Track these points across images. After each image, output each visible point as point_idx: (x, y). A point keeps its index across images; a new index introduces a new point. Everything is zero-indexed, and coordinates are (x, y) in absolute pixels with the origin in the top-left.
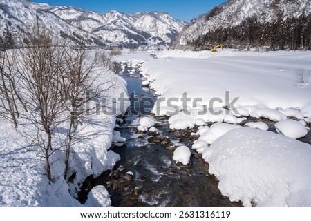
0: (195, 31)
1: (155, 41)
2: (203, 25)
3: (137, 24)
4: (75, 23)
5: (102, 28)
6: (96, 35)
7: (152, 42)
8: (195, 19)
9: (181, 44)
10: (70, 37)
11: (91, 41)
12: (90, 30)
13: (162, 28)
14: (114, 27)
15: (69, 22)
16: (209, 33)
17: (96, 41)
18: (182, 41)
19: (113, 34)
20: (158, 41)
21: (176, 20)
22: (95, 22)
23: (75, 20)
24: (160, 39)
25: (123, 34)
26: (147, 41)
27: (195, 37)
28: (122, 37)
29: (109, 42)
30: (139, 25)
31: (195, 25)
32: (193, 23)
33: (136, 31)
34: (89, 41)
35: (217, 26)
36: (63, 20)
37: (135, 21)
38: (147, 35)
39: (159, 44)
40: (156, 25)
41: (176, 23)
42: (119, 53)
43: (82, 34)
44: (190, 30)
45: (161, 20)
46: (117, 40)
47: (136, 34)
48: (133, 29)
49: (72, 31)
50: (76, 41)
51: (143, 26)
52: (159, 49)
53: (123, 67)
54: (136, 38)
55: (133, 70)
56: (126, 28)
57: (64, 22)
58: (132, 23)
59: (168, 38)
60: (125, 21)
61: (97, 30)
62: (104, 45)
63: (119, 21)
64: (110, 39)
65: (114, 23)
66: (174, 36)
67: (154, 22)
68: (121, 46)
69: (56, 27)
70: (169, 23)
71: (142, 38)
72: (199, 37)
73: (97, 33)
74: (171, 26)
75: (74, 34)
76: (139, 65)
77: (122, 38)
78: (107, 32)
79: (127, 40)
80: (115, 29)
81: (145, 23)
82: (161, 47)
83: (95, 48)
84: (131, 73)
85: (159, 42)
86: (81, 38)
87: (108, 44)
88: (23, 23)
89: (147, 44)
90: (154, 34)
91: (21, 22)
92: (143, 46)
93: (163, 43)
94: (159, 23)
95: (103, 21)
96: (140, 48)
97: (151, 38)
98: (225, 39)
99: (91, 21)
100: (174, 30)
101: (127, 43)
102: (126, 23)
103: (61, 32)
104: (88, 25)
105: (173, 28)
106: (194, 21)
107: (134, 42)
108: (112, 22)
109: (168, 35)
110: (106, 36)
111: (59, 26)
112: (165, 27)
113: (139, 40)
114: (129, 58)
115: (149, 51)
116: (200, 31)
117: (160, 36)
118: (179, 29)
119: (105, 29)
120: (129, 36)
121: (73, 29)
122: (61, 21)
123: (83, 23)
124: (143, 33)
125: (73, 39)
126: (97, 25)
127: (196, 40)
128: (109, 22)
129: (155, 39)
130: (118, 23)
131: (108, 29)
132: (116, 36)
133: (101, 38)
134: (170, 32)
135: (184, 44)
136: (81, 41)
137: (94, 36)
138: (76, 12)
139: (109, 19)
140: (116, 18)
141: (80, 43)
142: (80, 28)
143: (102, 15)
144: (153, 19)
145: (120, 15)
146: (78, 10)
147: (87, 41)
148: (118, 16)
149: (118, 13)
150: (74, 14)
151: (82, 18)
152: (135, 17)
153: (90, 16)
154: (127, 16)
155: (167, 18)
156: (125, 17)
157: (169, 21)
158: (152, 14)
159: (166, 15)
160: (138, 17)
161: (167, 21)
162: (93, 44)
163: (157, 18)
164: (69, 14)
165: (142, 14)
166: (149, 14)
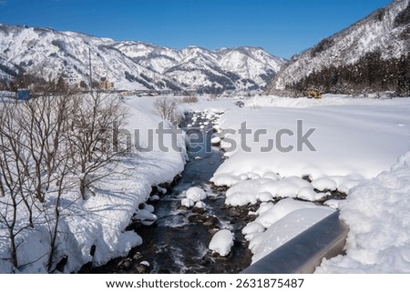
0: (296, 71)
1: (245, 84)
2: (307, 64)
3: (222, 63)
4: (144, 62)
5: (177, 68)
6: (169, 77)
7: (241, 85)
8: (297, 56)
9: (277, 88)
10: (137, 80)
11: (163, 85)
12: (162, 71)
13: (255, 68)
14: (192, 66)
15: (137, 60)
16: (313, 74)
17: (169, 85)
18: (279, 85)
19: (190, 75)
20: (249, 85)
21: (272, 57)
22: (169, 61)
23: (143, 58)
24: (252, 82)
25: (204, 76)
26: (235, 84)
27: (297, 79)
28: (203, 79)
29: (186, 86)
30: (225, 64)
31: (297, 64)
32: (295, 61)
33: (220, 71)
34: (160, 84)
35: (327, 64)
36: (130, 58)
37: (219, 58)
38: (235, 77)
39: (250, 88)
40: (246, 64)
41: (272, 61)
42: (194, 100)
43: (150, 75)
44: (290, 70)
45: (253, 57)
46: (196, 83)
47: (221, 75)
48: (216, 68)
49: (140, 71)
50: (145, 84)
51: (230, 65)
52: (249, 96)
53: (194, 119)
54: (220, 80)
55: (206, 123)
56: (208, 68)
57: (130, 61)
58: (216, 61)
59: (262, 81)
60: (206, 59)
61: (171, 70)
62: (180, 89)
63: (199, 59)
64: (187, 82)
65: (193, 61)
66: (269, 77)
67: (245, 59)
68: (201, 90)
69: (120, 67)
70: (264, 61)
71: (228, 81)
72: (302, 80)
73: (171, 74)
74: (267, 64)
75: (142, 75)
76: (216, 116)
77: (202, 81)
78: (183, 72)
79: (209, 83)
80: (193, 70)
81: (232, 61)
82: (252, 92)
83: (167, 93)
84: (202, 127)
85: (251, 85)
86: (149, 80)
87: (185, 89)
88: (82, 63)
89: (234, 88)
90: (243, 76)
91: (79, 61)
92: (230, 91)
93: (256, 87)
94: (250, 61)
95: (179, 60)
96: (225, 93)
97: (239, 81)
98: (335, 82)
99: (163, 59)
100: (271, 71)
101: (208, 87)
102: (208, 62)
103: (126, 73)
104: (160, 65)
105: (269, 67)
106: (295, 58)
107: (218, 85)
108: (190, 61)
109: (262, 76)
110: (181, 78)
111: (124, 66)
112: (259, 66)
113: (223, 83)
114: (206, 107)
115: (236, 98)
116: (303, 71)
117: (251, 78)
118: (276, 68)
119: (180, 69)
120: (211, 77)
121: (138, 71)
122: (127, 59)
123: (154, 62)
124: (230, 74)
125: (140, 82)
126: (170, 65)
127: (298, 84)
128: (186, 60)
129: (245, 81)
130: (198, 61)
131: (184, 70)
132: (195, 78)
133: (175, 80)
134: (265, 73)
135: (282, 88)
136: (151, 84)
137: (166, 78)
138: (145, 48)
139: (186, 56)
140: (195, 55)
141: (148, 87)
142: (149, 68)
143: (178, 51)
144: (243, 55)
145: (201, 51)
146: (147, 46)
147: (157, 84)
148: (198, 53)
149: (198, 49)
150: (143, 51)
151: (152, 56)
152: (220, 54)
153: (163, 53)
154: (210, 53)
155: (262, 54)
156: (206, 54)
157: (264, 59)
158: (241, 50)
159: (260, 51)
160: (223, 53)
161: (262, 58)
162: (166, 89)
163: (247, 54)
164: (137, 50)
165: (229, 50)
166: (238, 49)
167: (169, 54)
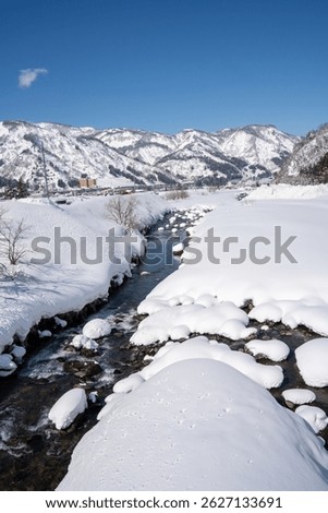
1: (254, 172)
2: (327, 141)
3: (224, 147)
4: (132, 152)
5: (171, 157)
6: (162, 168)
7: (249, 173)
9: (290, 174)
10: (124, 174)
11: (154, 178)
12: (152, 162)
13: (266, 151)
14: (189, 153)
15: (122, 151)
17: (162, 178)
18: (292, 171)
19: (187, 164)
20: (259, 172)
21: (287, 136)
22: (161, 149)
23: (130, 148)
24: (262, 168)
25: (203, 164)
26: (242, 172)
28: (202, 168)
29: (182, 178)
30: (228, 148)
31: (314, 142)
32: (311, 139)
33: (223, 158)
34: (151, 178)
36: (114, 149)
37: (221, 142)
38: (241, 163)
39: (261, 176)
40: (254, 146)
41: (287, 140)
43: (139, 167)
45: (262, 138)
46: (194, 174)
47: (223, 162)
48: (218, 154)
49: (127, 164)
50: (132, 178)
51: (234, 149)
53: (172, 219)
54: (223, 168)
55: (183, 224)
56: (208, 155)
57: (115, 153)
58: (217, 145)
59: (275, 166)
60: (205, 144)
61: (164, 160)
62: (174, 182)
63: (196, 144)
64: (183, 173)
65: (189, 147)
66: (282, 160)
67: (252, 141)
68: (200, 182)
69: (103, 160)
70: (277, 142)
71: (233, 168)
73: (164, 164)
74: (280, 145)
75: (129, 168)
76: (203, 214)
77: (202, 171)
78: (178, 162)
79: (210, 173)
80: (190, 158)
81: (237, 145)
82: (262, 181)
83: (159, 188)
84: (175, 230)
85: (261, 172)
86: (138, 174)
87: (180, 181)
88: (58, 159)
89: (241, 177)
90: (252, 161)
91: (56, 156)
92: (235, 181)
93: (268, 174)
94: (259, 142)
95: (172, 147)
96: (229, 184)
97: (247, 167)
99: (154, 148)
100: (285, 152)
101: (209, 177)
102: (207, 147)
103: (111, 167)
104: (150, 155)
105: (282, 149)
106: (312, 135)
107: (220, 175)
108: (185, 147)
109: (275, 160)
110: (176, 168)
111: (108, 159)
112: (270, 147)
113: (227, 172)
117: (262, 163)
118: (289, 146)
119: (175, 159)
120: (212, 165)
121: (124, 163)
122: (111, 151)
123: (143, 152)
124: (235, 160)
125: (128, 176)
126: (162, 153)
128: (181, 147)
129: (253, 168)
130: (195, 148)
131: (179, 159)
132: (192, 168)
133: (168, 172)
134: (278, 156)
135: (296, 173)
136: (140, 178)
137: (158, 170)
138: (132, 136)
139: (181, 142)
140: (192, 139)
141: (137, 181)
142: (137, 159)
143: (170, 137)
144: (250, 136)
145: (198, 135)
146: (134, 133)
147: (148, 178)
148: (195, 137)
149: (195, 133)
150: (129, 139)
151: (140, 144)
152: (222, 137)
153: (153, 140)
154: (209, 135)
155: (273, 133)
156: (205, 138)
157: (277, 138)
158: (248, 130)
159: (271, 130)
160: (226, 135)
161: (273, 138)
162: (158, 183)
163: (256, 134)
164: (122, 139)
165: (232, 131)
166: (244, 129)
167: (161, 140)
